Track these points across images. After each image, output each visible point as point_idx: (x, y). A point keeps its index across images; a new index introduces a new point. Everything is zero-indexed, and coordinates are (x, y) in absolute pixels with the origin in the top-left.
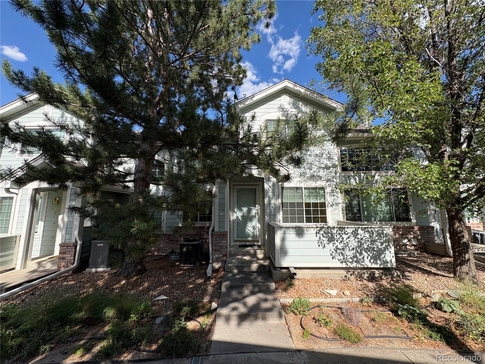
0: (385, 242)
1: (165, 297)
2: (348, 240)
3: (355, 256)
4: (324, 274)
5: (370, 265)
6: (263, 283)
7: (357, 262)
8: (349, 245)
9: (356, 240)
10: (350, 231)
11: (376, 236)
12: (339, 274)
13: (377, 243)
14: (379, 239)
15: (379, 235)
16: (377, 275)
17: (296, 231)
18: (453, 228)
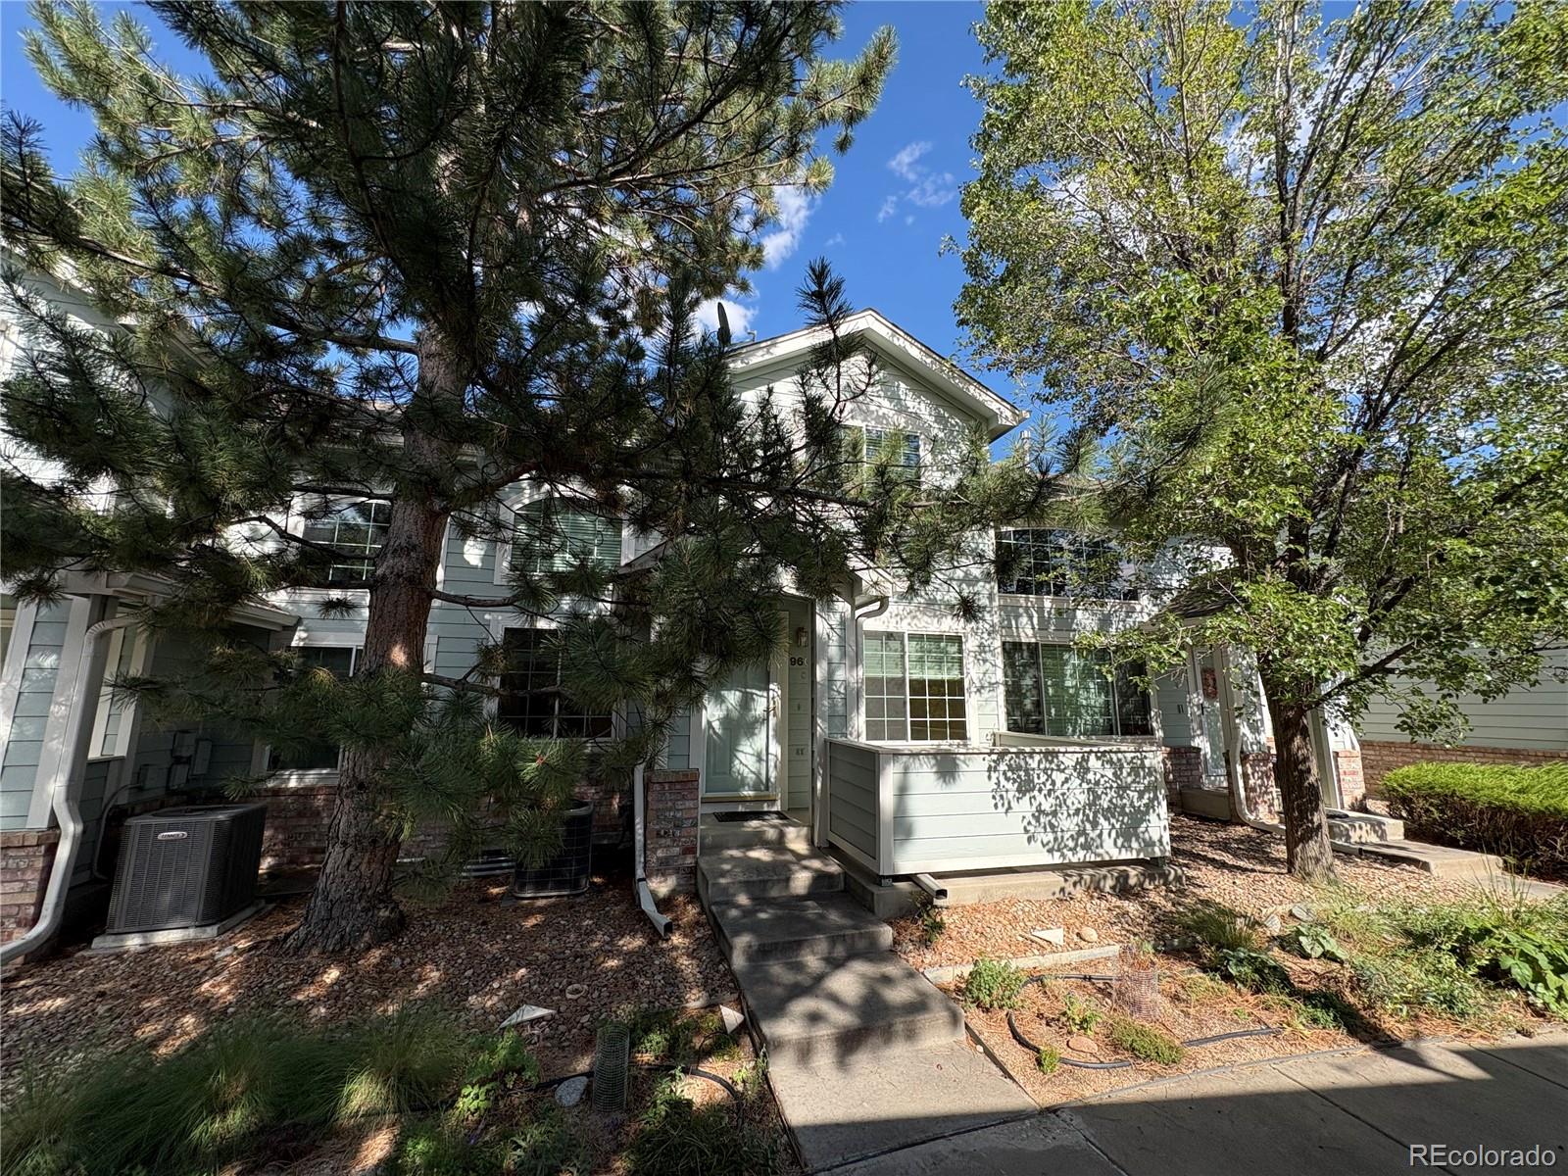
0: (1147, 789)
1: (540, 1012)
2: (1066, 786)
3: (1082, 832)
4: (1008, 887)
5: (1116, 855)
6: (855, 927)
7: (1086, 847)
8: (1069, 802)
9: (1085, 785)
10: (1069, 760)
11: (1129, 774)
12: (1048, 885)
13: (1131, 794)
14: (1134, 781)
15: (1134, 771)
16: (1132, 881)
17: (938, 764)
18: (1289, 750)
